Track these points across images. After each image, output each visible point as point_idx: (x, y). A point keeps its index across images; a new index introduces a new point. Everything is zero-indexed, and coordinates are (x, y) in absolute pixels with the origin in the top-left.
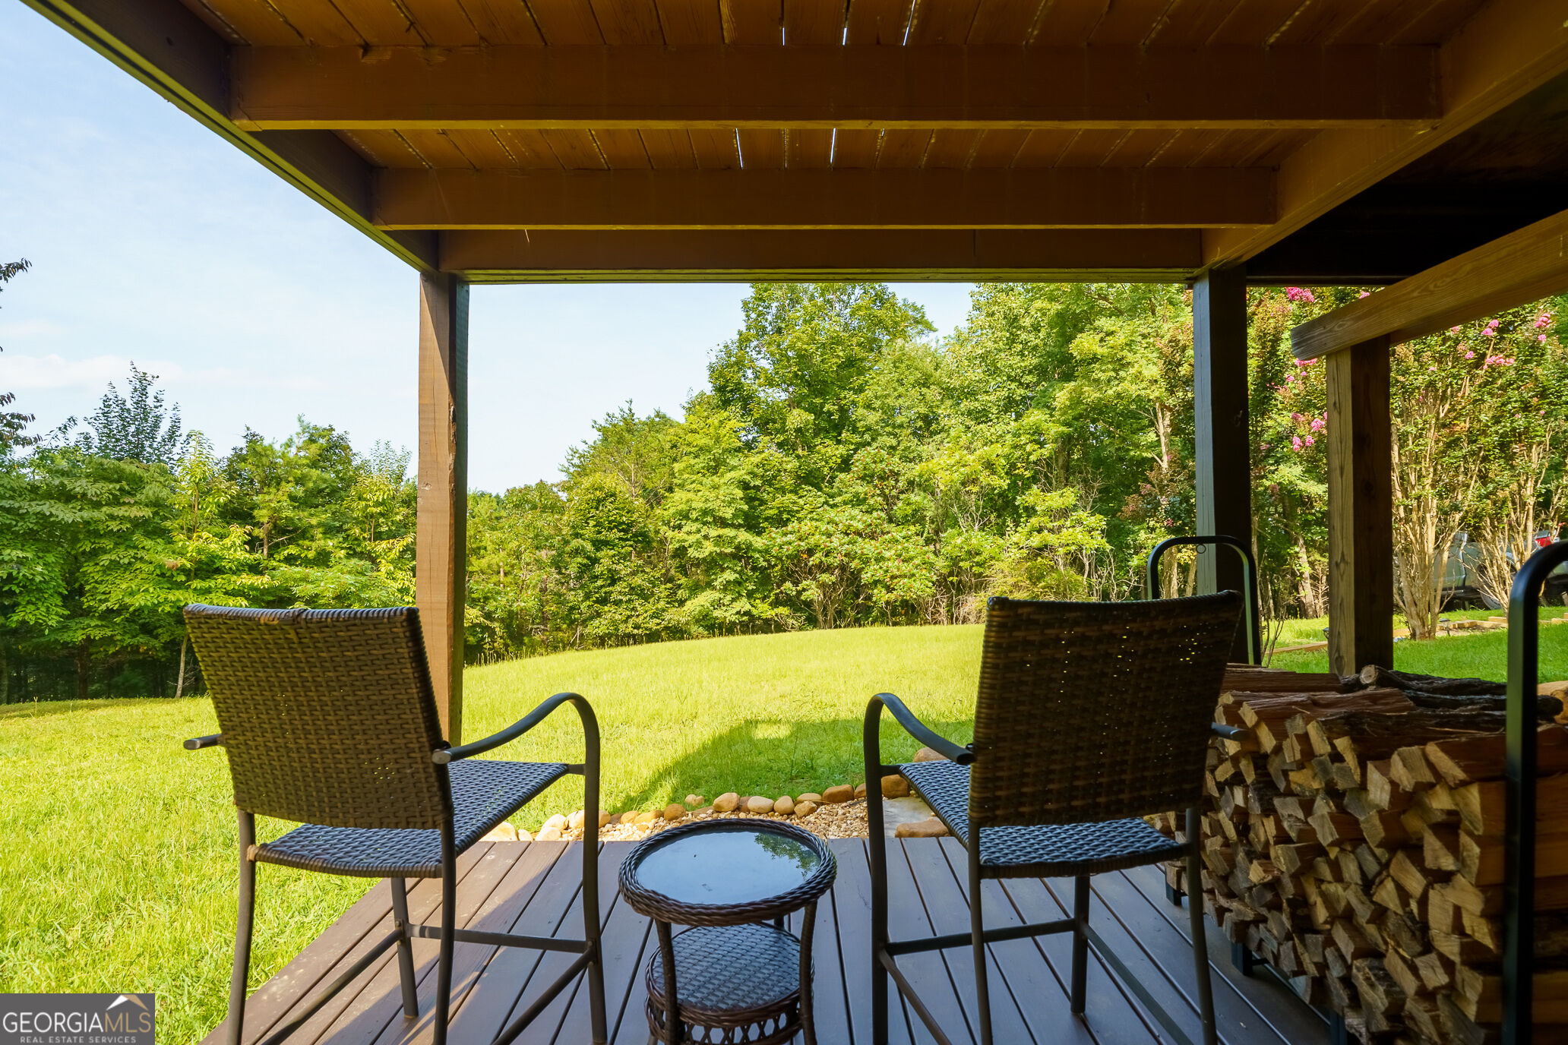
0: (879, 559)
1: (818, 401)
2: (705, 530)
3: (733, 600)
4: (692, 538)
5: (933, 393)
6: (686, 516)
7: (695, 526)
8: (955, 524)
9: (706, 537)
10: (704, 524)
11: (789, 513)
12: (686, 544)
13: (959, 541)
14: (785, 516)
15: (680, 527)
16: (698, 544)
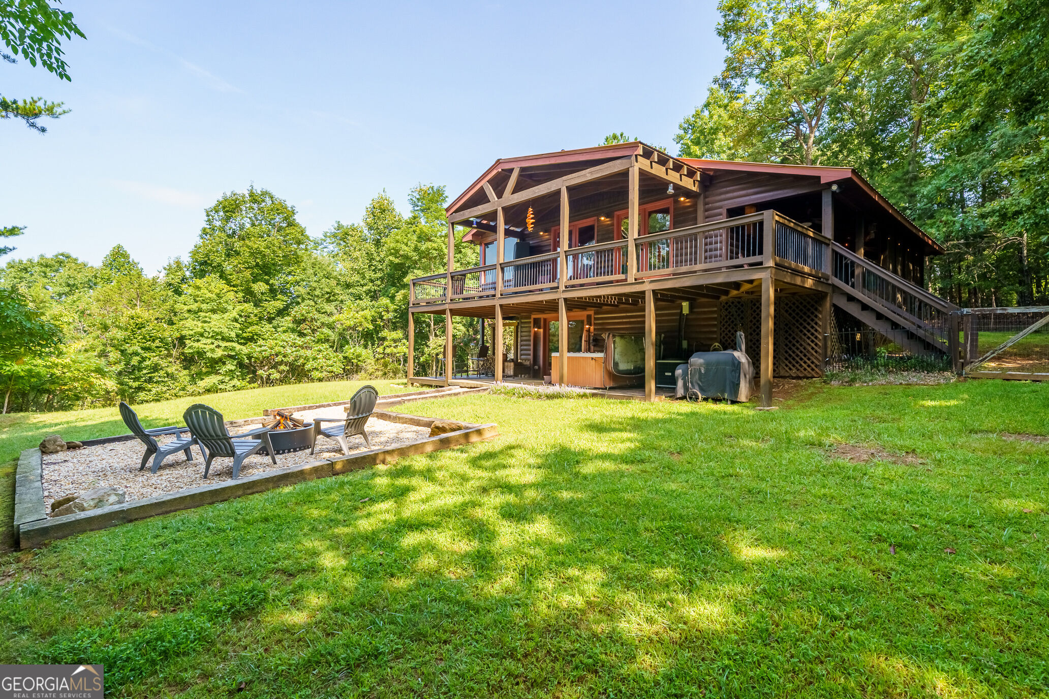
0: (314, 359)
1: (266, 277)
2: (216, 343)
3: (231, 380)
4: (208, 347)
5: (333, 282)
6: (202, 335)
7: (209, 341)
8: (348, 343)
9: (218, 346)
10: (216, 339)
11: (257, 335)
12: (205, 350)
13: (352, 351)
14: (255, 337)
15: (198, 341)
16: (213, 351)
